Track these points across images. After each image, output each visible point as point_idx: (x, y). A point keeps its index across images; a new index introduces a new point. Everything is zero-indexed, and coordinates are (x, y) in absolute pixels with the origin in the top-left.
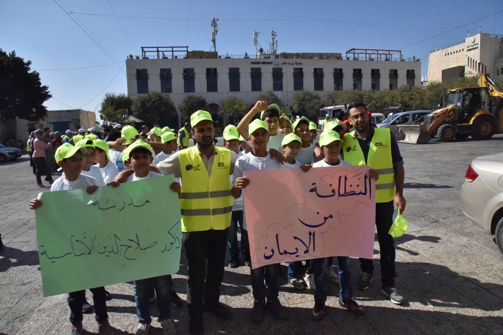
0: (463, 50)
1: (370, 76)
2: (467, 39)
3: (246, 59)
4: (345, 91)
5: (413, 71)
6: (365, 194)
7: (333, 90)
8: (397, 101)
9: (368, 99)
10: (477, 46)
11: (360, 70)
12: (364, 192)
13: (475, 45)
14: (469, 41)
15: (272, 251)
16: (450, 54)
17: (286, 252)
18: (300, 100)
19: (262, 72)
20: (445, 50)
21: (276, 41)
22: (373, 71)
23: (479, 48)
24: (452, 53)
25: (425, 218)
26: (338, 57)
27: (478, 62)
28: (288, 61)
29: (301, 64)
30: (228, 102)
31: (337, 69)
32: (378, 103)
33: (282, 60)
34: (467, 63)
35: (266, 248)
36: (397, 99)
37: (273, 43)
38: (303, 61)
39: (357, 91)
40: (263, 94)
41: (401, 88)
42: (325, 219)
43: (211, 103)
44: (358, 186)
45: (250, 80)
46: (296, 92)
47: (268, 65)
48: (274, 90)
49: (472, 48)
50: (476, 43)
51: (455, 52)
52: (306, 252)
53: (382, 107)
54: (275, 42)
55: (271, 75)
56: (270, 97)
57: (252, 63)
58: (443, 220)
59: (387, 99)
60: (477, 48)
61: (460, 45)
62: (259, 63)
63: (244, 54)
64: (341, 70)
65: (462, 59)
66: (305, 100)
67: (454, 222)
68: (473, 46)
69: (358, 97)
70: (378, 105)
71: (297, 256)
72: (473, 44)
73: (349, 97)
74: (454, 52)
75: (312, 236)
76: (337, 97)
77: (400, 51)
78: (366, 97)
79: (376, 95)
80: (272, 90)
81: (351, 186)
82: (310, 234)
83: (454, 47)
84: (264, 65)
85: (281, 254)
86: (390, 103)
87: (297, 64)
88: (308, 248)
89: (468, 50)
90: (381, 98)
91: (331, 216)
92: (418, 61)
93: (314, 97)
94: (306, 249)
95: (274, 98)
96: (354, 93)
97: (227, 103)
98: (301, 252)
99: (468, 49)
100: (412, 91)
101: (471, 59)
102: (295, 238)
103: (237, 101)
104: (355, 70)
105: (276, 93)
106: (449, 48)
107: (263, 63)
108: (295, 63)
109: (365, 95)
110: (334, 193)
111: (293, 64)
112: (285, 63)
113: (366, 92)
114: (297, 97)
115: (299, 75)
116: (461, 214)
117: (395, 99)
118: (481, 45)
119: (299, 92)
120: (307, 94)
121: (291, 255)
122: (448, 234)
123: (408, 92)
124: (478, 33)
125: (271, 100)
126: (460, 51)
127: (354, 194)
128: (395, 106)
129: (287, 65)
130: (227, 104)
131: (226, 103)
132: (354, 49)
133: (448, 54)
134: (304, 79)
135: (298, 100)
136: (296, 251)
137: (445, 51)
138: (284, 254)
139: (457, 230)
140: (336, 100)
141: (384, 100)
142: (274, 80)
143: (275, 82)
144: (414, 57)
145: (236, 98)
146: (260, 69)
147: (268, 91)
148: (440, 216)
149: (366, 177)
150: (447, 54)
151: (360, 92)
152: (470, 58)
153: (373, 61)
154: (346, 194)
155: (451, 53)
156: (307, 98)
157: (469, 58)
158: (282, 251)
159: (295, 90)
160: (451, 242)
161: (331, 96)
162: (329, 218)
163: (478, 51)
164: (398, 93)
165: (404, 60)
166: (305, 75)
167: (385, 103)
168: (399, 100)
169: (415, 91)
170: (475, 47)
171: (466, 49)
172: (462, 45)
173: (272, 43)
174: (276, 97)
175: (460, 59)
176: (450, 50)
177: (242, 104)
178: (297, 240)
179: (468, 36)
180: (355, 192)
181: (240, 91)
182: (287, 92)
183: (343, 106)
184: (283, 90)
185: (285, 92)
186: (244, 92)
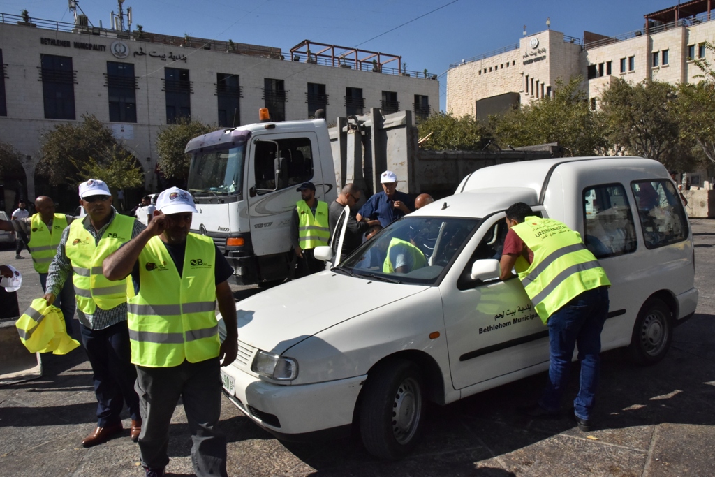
0: (514, 62)
1: (343, 101)
2: (523, 42)
3: (26, 28)
5: (425, 98)
10: (543, 54)
11: (322, 88)
13: (539, 52)
14: (527, 44)
16: (488, 70)
19: (75, 68)
20: (479, 62)
21: (129, 10)
22: (349, 90)
23: (548, 58)
24: (494, 68)
26: (275, 54)
27: (547, 84)
28: (149, 48)
29: (185, 59)
31: (271, 80)
33: (135, 45)
34: (525, 89)
37: (121, 13)
38: (190, 53)
45: (38, 88)
47: (93, 53)
48: (111, 120)
49: (533, 57)
50: (540, 48)
51: (499, 67)
54: (125, 12)
55: (103, 81)
57: (44, 41)
60: (545, 57)
61: (508, 53)
62: (65, 44)
63: (20, 14)
64: (280, 83)
65: (514, 79)
68: (535, 54)
72: (536, 50)
74: (496, 67)
77: (400, 58)
80: (107, 119)
83: (496, 57)
84: (83, 51)
87: (173, 58)
89: (525, 63)
92: (434, 78)
99: (526, 59)
101: (532, 79)
104: (311, 86)
105: (116, 127)
106: (486, 60)
107: (79, 46)
108: (167, 55)
111: (163, 58)
112: (142, 54)
114: (169, 137)
115: (178, 84)
118: (550, 53)
124: (543, 30)
126: (508, 64)
129: (148, 56)
132: (308, 42)
133: (485, 70)
134: (193, 98)
135: (170, 144)
137: (478, 65)
142: (110, 94)
143: (115, 99)
144: (426, 71)
146: (69, 60)
147: (95, 122)
150: (483, 71)
152: (529, 78)
153: (348, 70)
155: (491, 69)
157: (527, 77)
163: (545, 65)
165: (408, 75)
166: (194, 88)
170: (539, 56)
171: (520, 61)
172: (511, 53)
173: (117, 12)
175: (509, 80)
176: (488, 62)
179: (525, 36)
181: (6, 115)
182: (149, 125)
183: (322, 120)
184: (136, 122)
185: (141, 125)
186: (20, 120)
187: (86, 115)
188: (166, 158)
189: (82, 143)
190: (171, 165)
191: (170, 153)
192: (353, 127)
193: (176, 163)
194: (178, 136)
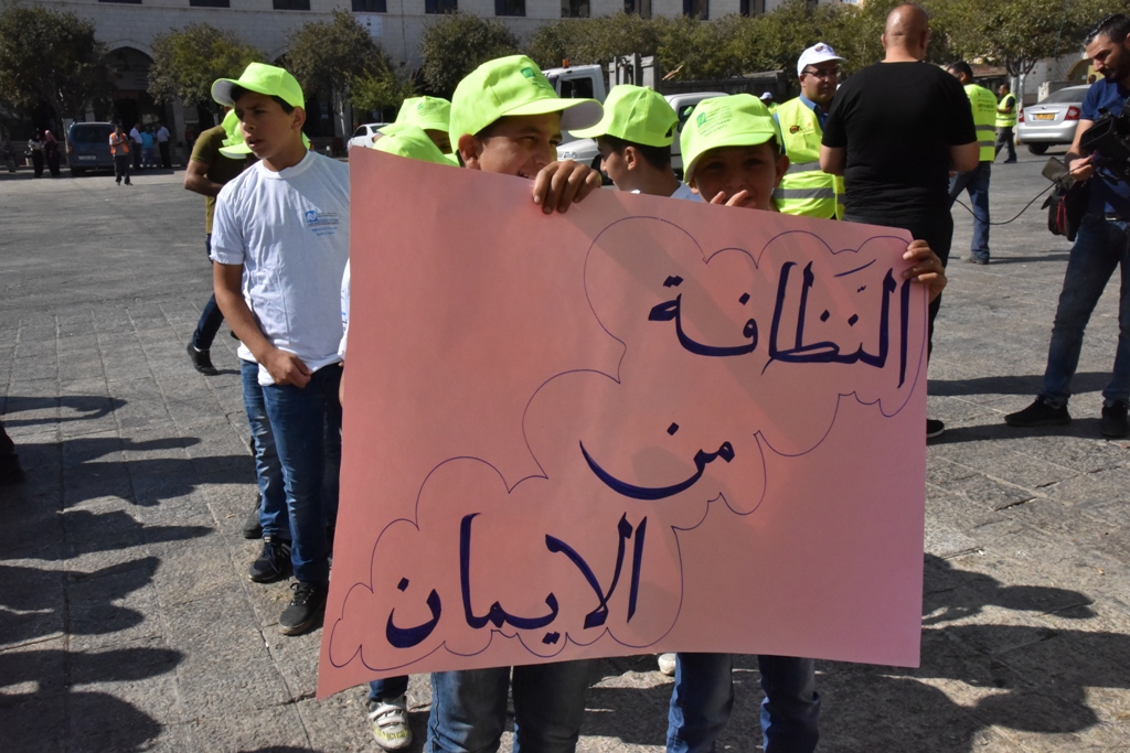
4: (599, 21)
6: (879, 362)
7: (558, 14)
8: (767, 55)
9: (673, 46)
12: (874, 351)
15: (434, 601)
17: (498, 615)
18: (447, 48)
25: (969, 484)
30: (185, 46)
32: (705, 62)
35: (403, 584)
36: (768, 46)
39: (637, 18)
40: (315, 20)
41: (780, 10)
42: (702, 459)
43: (121, 45)
44: (853, 320)
46: (433, 19)
48: (354, 10)
52: (595, 619)
53: (719, 76)
56: (342, 33)
58: (1042, 494)
59: (737, 47)
66: (464, 47)
67: (1089, 503)
69: (640, 40)
70: (706, 66)
71: (551, 638)
73: (614, 37)
75: (630, 543)
76: (574, 38)
78: (668, 38)
79: (700, 33)
80: (350, 9)
81: (825, 316)
82: (624, 528)
85: (476, 623)
86: (745, 61)
88: (603, 601)
90: (714, 45)
91: (727, 452)
93: (495, 38)
94: (593, 603)
95: (355, 36)
96: (626, 26)
97: (182, 47)
98: (569, 620)
100: (812, 21)
102: (554, 545)
103: (220, 42)
105: (362, 19)
109: (663, 34)
110: (750, 341)
113: (667, 23)
114: (437, 34)
116: (1101, 463)
117: (761, 45)
119: (443, 20)
120: (473, 25)
121: (523, 632)
122: (1088, 560)
123: (801, 23)
125: (346, 43)
127: (832, 355)
128: (762, 70)
130: (180, 52)
131: (177, 50)
135: (440, 47)
136: (548, 611)
138: (490, 625)
139: (1117, 540)
140: (570, 50)
141: (727, 52)
145: (215, 31)
147: (334, 12)
148: (1025, 476)
149: (889, 284)
151: (646, 24)
154: (799, 354)
156: (472, 39)
158: (481, 610)
159: (427, 11)
160: (1116, 601)
161: (550, 35)
162: (719, 458)
164: (770, 25)
167: (729, 60)
168: (776, 51)
169: (824, 19)
174: (365, 35)
177: (238, 54)
178: (561, 554)
180: (837, 349)
181: (228, 6)
182: (403, 16)
183: (598, 66)
184: (385, 11)
185: (393, 16)
186: (245, 12)
187: (337, 10)
188: (436, 66)
189: (340, 47)
190: (441, 75)
191: (442, 59)
192: (623, 65)
193: (449, 73)
194: (449, 36)
